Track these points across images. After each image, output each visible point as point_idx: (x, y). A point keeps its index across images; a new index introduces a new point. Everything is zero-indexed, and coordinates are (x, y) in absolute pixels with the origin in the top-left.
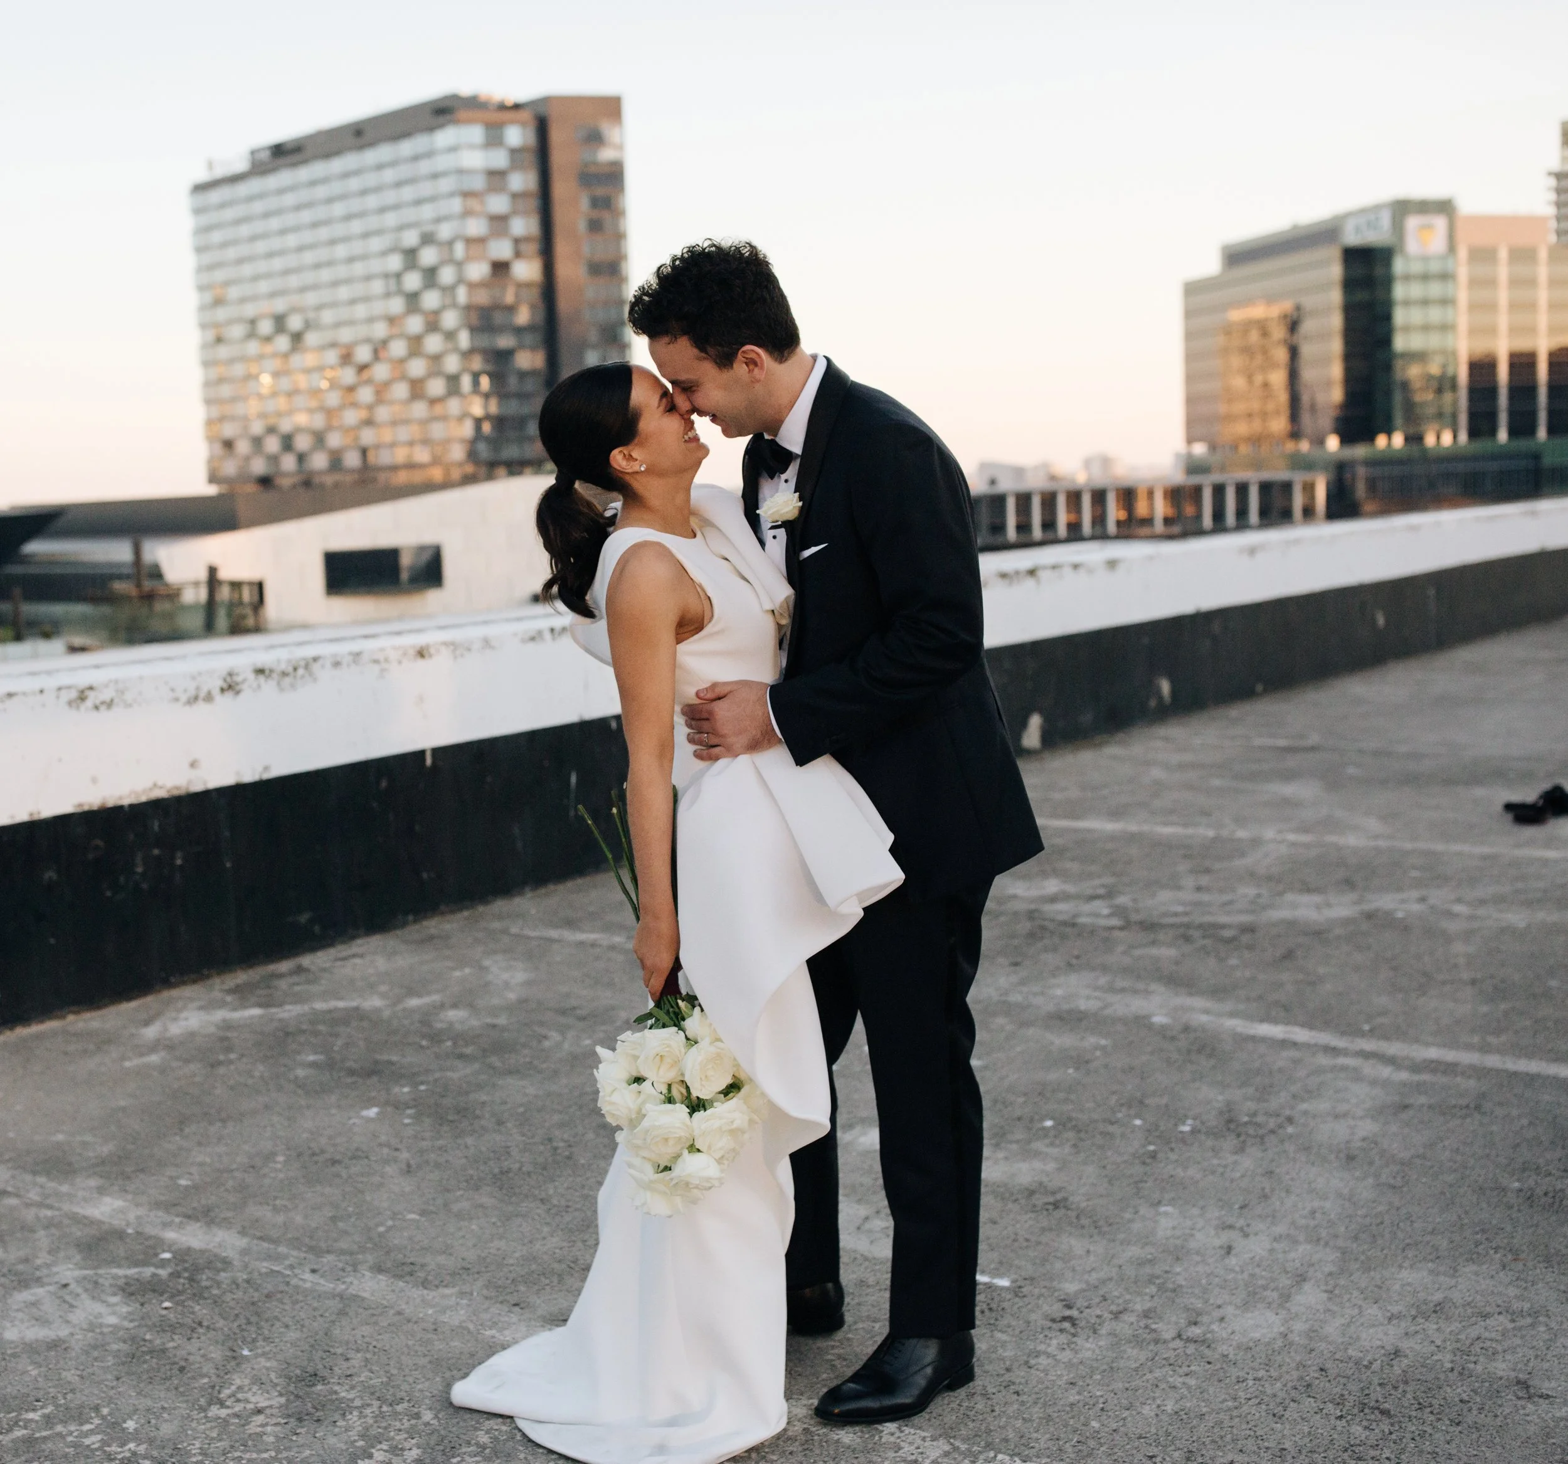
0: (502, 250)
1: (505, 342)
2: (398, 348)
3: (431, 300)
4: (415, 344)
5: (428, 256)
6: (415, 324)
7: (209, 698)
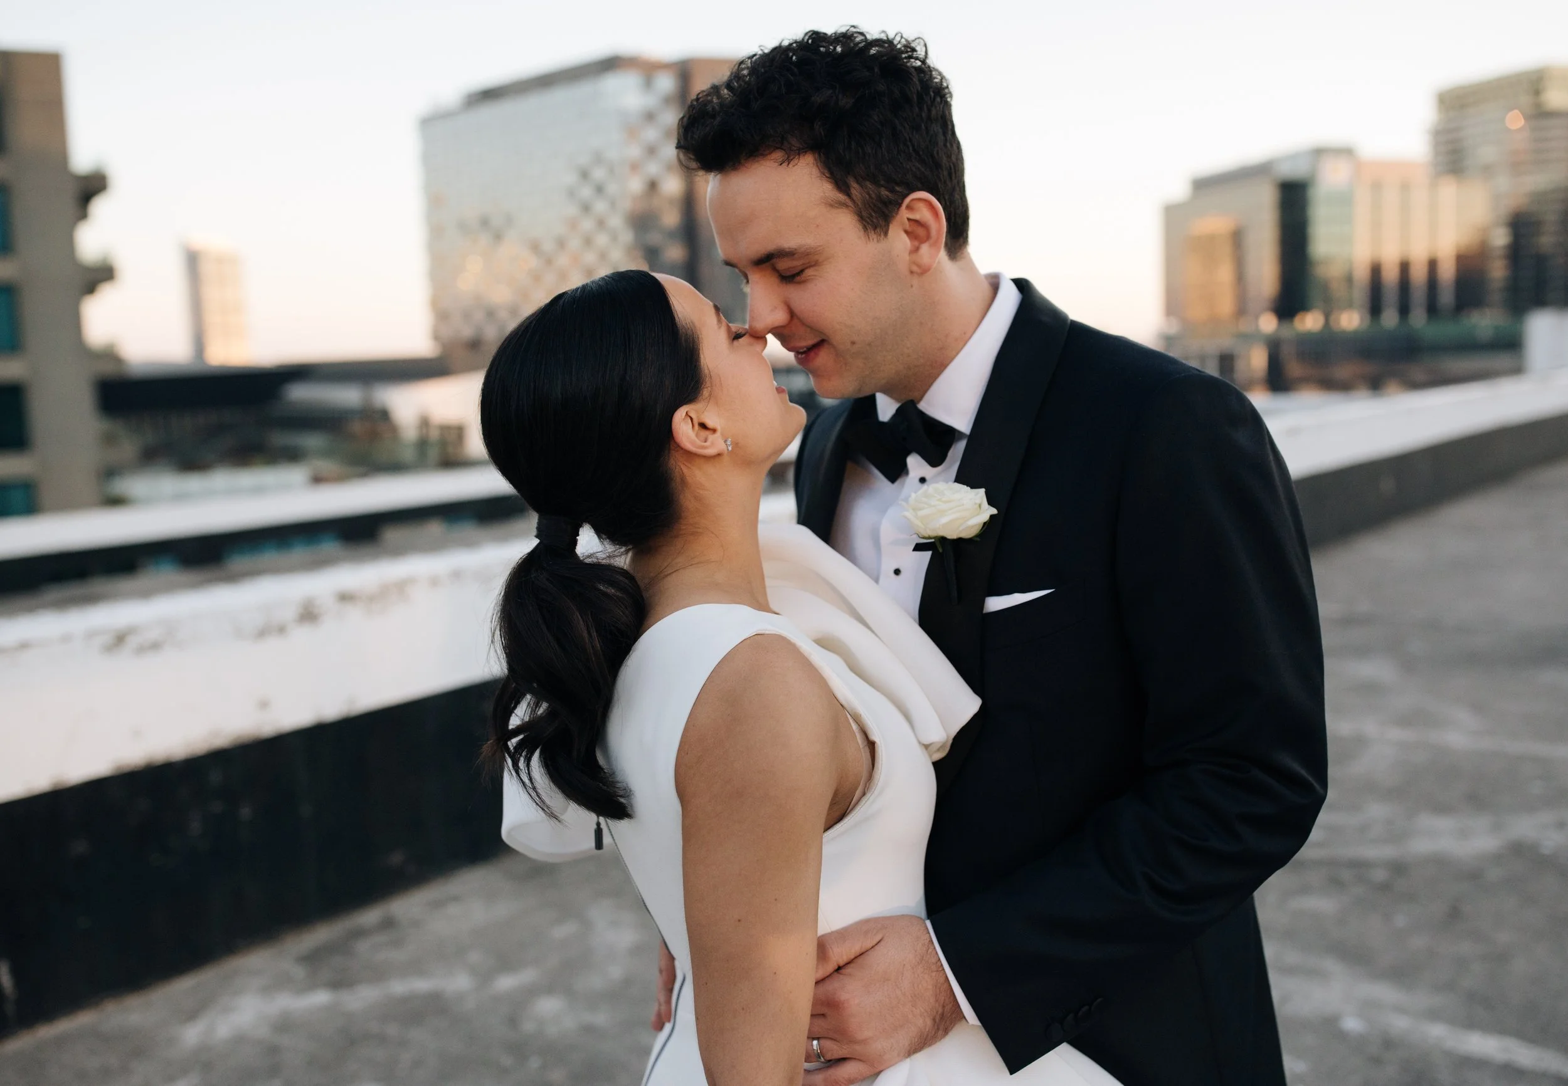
0: (653, 168)
1: (655, 238)
2: (575, 243)
3: (600, 207)
4: (588, 242)
5: (599, 174)
6: (587, 225)
7: (281, 630)
